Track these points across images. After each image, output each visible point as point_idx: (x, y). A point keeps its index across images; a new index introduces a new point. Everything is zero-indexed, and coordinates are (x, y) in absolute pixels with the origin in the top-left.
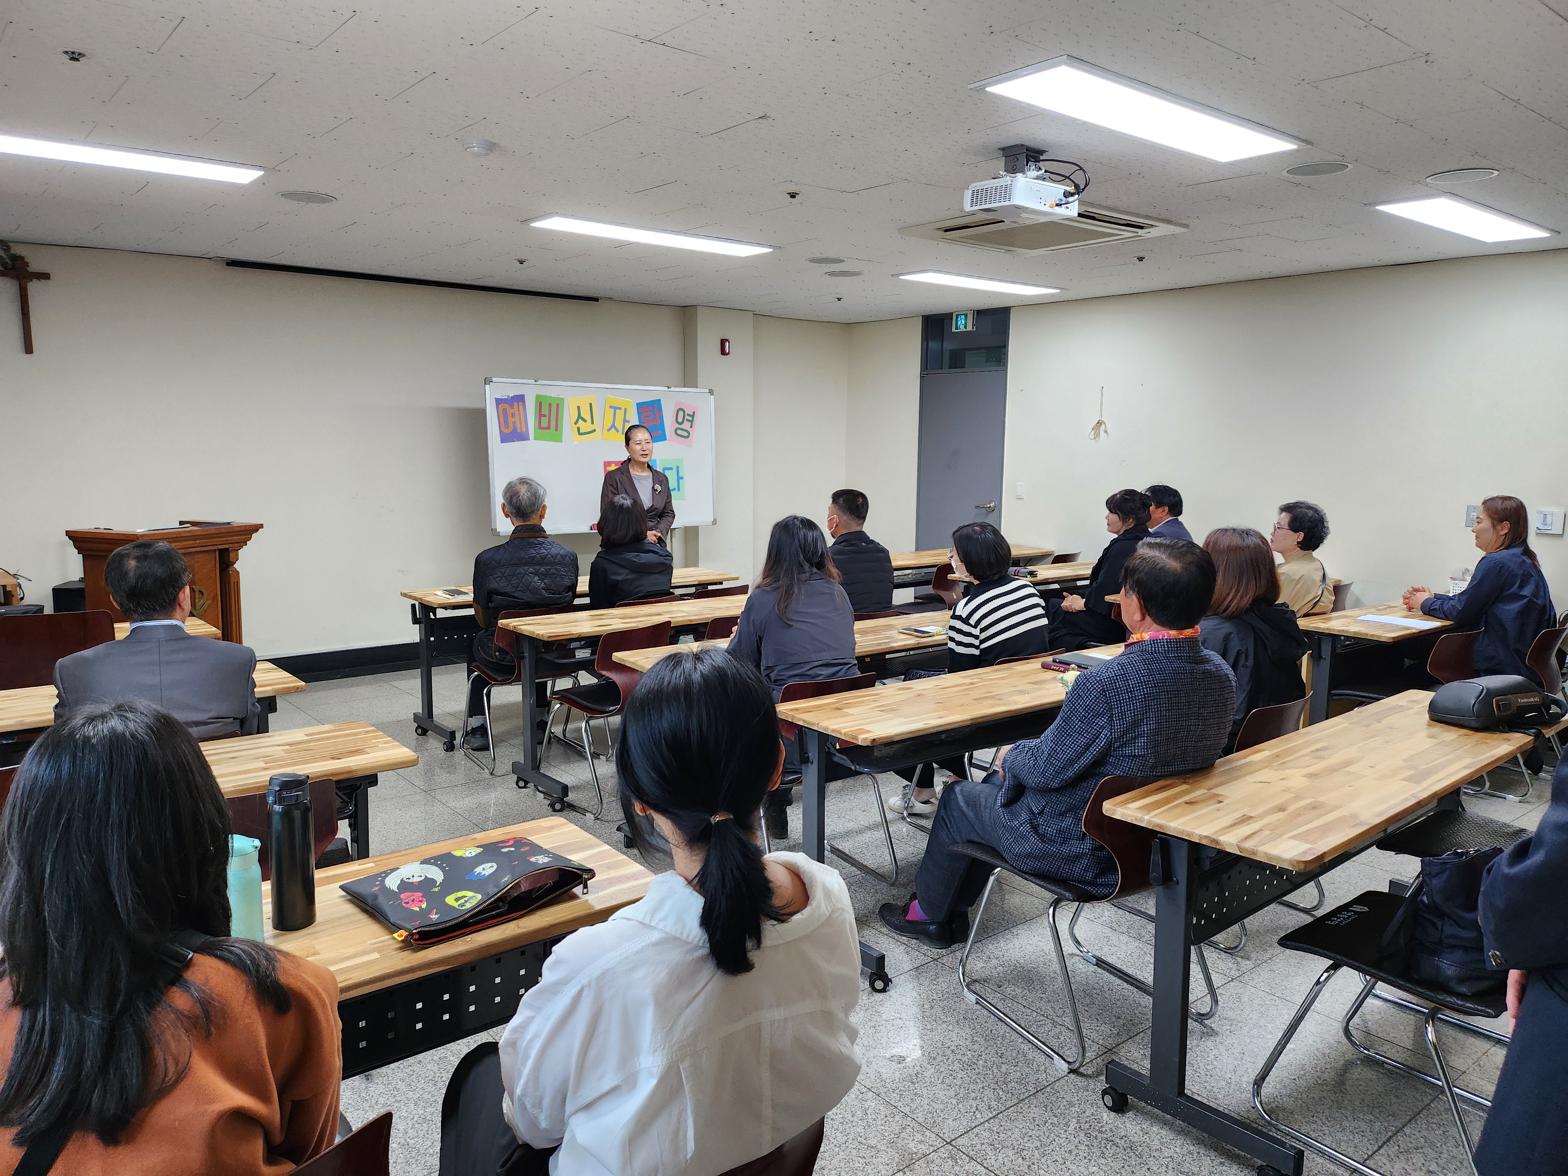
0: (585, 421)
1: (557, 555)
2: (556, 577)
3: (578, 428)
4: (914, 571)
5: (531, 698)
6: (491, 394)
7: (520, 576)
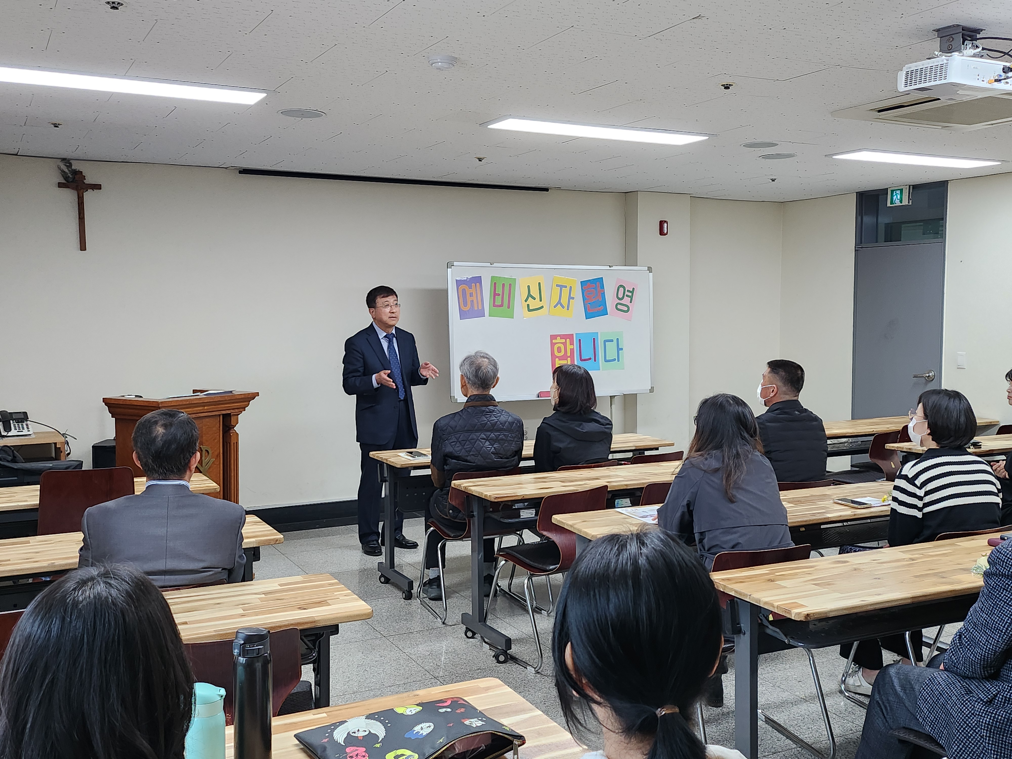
0: (534, 299)
1: (506, 422)
2: (505, 443)
3: (528, 305)
4: (851, 440)
5: (479, 554)
6: (452, 276)
7: (472, 441)
